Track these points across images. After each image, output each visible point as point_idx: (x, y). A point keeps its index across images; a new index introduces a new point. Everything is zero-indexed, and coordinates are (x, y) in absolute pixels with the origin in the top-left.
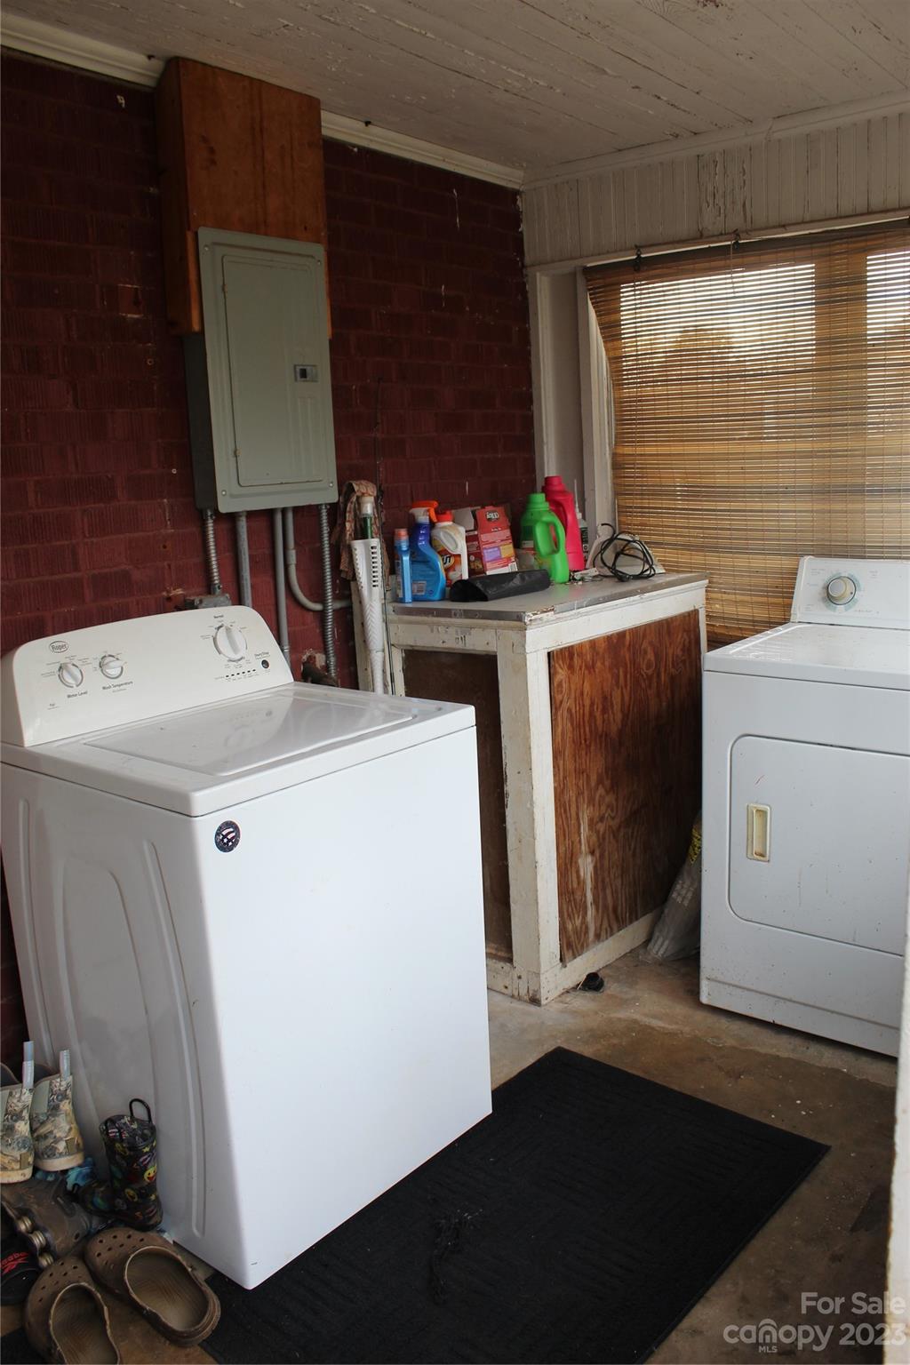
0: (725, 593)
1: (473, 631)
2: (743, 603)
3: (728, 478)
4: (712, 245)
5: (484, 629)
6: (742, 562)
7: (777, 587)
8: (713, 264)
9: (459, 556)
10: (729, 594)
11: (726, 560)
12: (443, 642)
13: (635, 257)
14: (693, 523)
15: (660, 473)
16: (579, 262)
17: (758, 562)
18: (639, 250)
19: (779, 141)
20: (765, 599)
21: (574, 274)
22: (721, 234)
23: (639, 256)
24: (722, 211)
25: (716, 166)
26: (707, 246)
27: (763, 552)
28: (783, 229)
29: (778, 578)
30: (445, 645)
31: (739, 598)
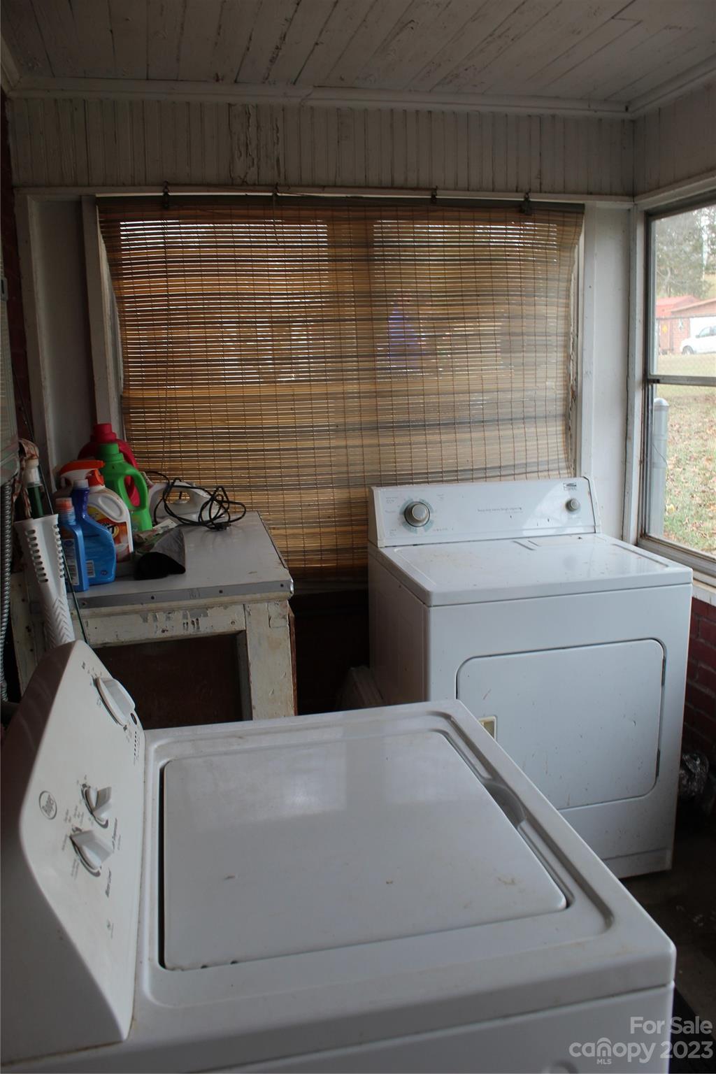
0: (274, 528)
1: (209, 612)
2: (294, 536)
3: (277, 419)
4: (249, 194)
5: (226, 608)
6: (291, 497)
7: (329, 517)
8: (252, 212)
9: (125, 524)
10: (278, 529)
11: (275, 498)
12: (163, 631)
13: (162, 194)
14: (236, 464)
15: (194, 416)
16: (90, 191)
17: (310, 497)
18: (166, 188)
19: (312, 108)
20: (317, 530)
21: (78, 204)
22: (254, 185)
23: (166, 194)
24: (255, 163)
25: (249, 118)
26: (244, 194)
27: (316, 486)
28: (321, 190)
29: (331, 509)
30: (167, 635)
31: (290, 531)
